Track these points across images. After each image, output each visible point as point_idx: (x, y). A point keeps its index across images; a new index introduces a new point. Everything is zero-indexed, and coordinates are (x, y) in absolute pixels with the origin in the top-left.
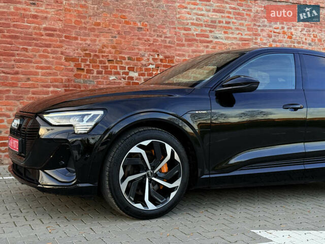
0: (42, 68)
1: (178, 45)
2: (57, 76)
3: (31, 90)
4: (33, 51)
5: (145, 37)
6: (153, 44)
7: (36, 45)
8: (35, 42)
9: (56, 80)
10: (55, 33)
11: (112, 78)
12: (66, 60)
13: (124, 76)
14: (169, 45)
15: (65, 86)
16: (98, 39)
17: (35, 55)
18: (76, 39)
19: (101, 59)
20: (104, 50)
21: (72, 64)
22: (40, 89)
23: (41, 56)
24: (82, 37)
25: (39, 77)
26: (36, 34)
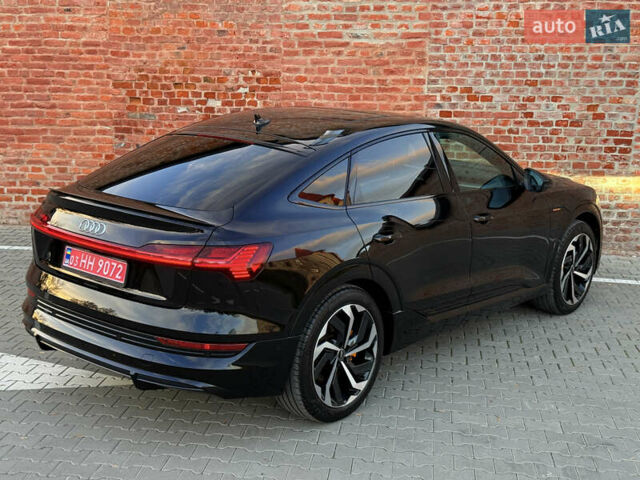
0: (84, 99)
1: (287, 53)
2: (104, 108)
3: (73, 129)
4: (71, 75)
5: (230, 45)
6: (244, 55)
7: (75, 67)
8: (71, 63)
9: (102, 115)
10: (98, 48)
11: (181, 109)
12: (116, 86)
13: (199, 106)
14: (270, 54)
15: (116, 123)
16: (158, 53)
17: (74, 82)
18: (127, 55)
19: (164, 82)
20: (167, 68)
21: (124, 92)
22: (84, 127)
23: (81, 82)
24: (136, 52)
25: (81, 111)
26: (73, 52)
